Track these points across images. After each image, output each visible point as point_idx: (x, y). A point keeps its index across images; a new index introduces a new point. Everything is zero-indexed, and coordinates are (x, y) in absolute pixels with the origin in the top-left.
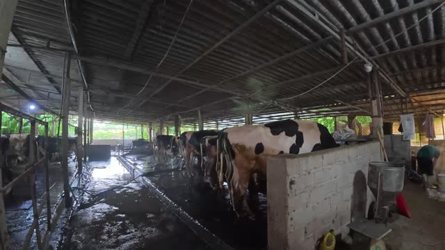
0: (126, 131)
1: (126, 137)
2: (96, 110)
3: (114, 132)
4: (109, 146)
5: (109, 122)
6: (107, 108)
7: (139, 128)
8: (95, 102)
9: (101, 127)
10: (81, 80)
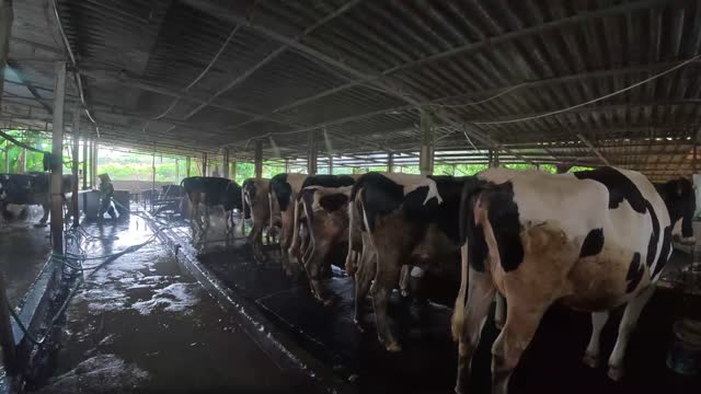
0: (157, 166)
1: (159, 178)
2: (100, 123)
3: (137, 167)
4: (126, 192)
5: (128, 150)
6: (123, 120)
7: (182, 162)
8: (98, 104)
9: (114, 158)
10: (61, 45)
